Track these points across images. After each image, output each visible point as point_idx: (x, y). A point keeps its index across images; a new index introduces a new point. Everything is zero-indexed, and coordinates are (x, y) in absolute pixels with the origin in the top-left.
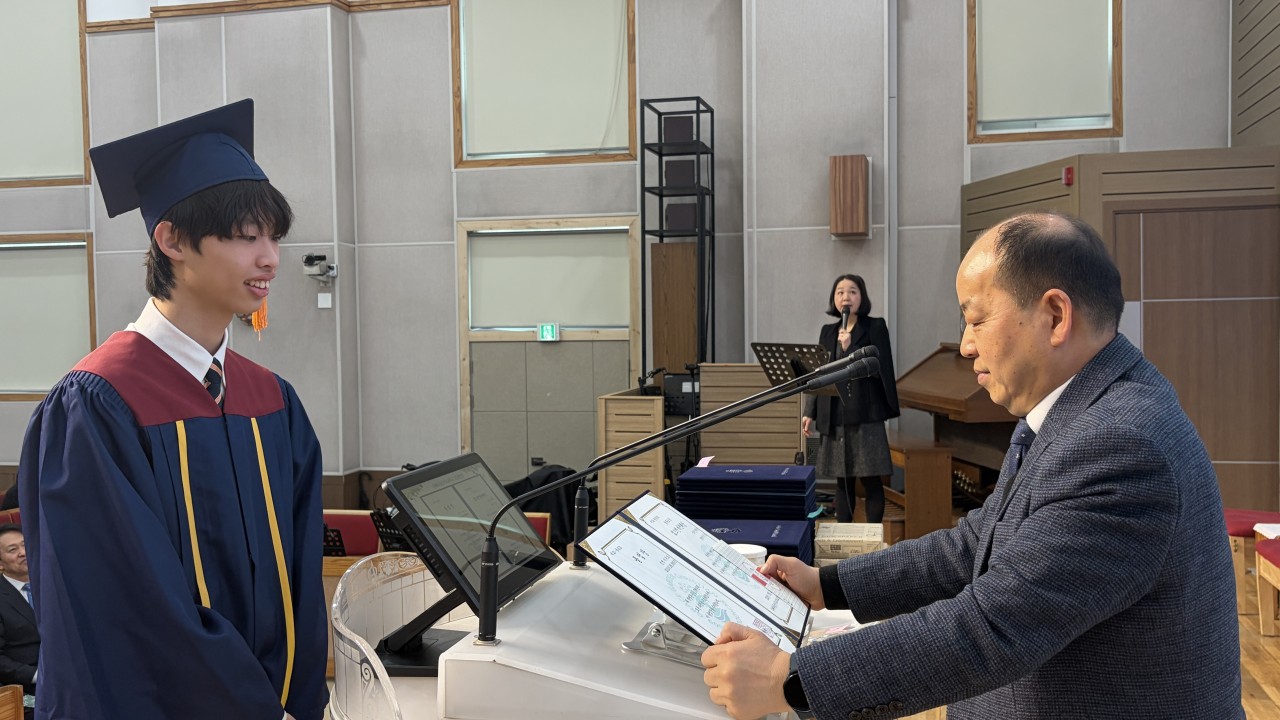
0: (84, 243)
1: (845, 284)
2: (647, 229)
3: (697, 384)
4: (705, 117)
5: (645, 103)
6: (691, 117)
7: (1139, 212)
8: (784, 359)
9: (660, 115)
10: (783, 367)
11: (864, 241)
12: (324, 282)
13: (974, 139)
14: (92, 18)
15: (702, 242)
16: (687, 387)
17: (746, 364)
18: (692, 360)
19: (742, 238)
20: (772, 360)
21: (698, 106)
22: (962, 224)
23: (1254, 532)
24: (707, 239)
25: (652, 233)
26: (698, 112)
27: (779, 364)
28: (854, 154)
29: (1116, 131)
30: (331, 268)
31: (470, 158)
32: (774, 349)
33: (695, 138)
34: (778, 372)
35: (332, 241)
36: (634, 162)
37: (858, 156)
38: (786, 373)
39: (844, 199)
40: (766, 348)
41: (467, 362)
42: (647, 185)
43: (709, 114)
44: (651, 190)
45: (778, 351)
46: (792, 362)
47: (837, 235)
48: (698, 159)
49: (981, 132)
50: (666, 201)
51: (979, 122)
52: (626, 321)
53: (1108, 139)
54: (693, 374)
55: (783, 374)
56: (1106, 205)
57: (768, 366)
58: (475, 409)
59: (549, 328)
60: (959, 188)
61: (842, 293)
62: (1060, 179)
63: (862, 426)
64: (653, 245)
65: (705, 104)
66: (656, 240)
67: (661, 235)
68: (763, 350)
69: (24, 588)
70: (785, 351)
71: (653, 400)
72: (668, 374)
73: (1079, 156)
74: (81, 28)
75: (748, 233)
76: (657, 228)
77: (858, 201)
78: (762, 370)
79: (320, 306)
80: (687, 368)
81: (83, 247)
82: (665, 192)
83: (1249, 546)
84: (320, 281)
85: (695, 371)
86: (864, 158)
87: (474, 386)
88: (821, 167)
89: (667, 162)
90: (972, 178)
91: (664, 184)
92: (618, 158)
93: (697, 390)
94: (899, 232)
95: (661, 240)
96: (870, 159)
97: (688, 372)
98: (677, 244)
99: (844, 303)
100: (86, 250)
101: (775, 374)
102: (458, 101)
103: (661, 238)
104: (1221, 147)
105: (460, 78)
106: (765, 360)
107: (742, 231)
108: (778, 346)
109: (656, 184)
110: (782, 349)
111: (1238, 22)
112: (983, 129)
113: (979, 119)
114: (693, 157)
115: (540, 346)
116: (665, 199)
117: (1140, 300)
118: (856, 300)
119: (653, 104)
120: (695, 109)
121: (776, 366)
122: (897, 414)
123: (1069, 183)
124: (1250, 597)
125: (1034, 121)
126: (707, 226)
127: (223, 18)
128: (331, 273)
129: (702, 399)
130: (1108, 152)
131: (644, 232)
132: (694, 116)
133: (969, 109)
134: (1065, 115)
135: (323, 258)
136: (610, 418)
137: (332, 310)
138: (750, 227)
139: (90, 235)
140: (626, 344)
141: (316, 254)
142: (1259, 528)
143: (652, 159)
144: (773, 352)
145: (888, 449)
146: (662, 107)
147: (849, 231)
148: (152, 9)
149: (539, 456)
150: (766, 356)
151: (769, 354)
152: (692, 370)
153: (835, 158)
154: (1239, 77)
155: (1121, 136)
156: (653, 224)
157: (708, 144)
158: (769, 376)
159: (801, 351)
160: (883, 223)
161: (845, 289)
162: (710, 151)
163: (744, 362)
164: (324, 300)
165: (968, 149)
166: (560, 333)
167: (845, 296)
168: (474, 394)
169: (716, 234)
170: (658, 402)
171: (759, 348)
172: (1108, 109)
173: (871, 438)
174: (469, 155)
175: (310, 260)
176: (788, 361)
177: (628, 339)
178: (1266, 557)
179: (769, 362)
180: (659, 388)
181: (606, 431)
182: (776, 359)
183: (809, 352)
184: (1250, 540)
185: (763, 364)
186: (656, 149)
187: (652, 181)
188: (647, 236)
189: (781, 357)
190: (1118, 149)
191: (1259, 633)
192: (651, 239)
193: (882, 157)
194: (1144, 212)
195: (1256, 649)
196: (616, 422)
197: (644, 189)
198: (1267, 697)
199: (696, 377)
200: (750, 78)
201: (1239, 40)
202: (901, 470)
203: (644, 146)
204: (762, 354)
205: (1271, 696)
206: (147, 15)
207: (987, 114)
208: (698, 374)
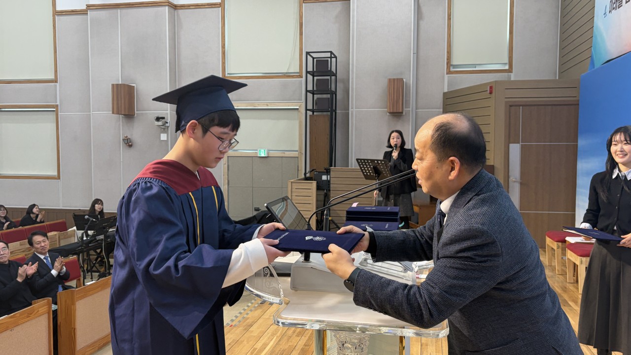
0: (54, 109)
1: (395, 134)
2: (308, 108)
3: (329, 176)
4: (334, 60)
5: (308, 53)
6: (328, 60)
7: (520, 106)
8: (370, 166)
9: (313, 58)
10: (369, 169)
11: (401, 115)
12: (164, 129)
13: (449, 72)
14: (59, 8)
15: (332, 115)
16: (324, 178)
17: (349, 168)
18: (327, 166)
19: (349, 113)
20: (365, 166)
21: (331, 55)
22: (443, 109)
23: (566, 240)
24: (334, 113)
25: (309, 110)
26: (331, 58)
27: (368, 168)
28: (398, 78)
29: (510, 70)
30: (167, 123)
31: (228, 75)
32: (366, 161)
33: (329, 69)
34: (367, 171)
35: (167, 111)
36: (302, 79)
37: (400, 79)
38: (371, 172)
39: (394, 97)
40: (363, 161)
41: (226, 165)
42: (308, 89)
43: (335, 59)
44: (309, 91)
45: (368, 162)
46: (374, 167)
47: (390, 113)
48: (331, 78)
49: (452, 69)
50: (316, 96)
51: (452, 65)
52: (297, 149)
53: (507, 74)
54: (328, 172)
55: (369, 172)
56: (506, 102)
57: (363, 169)
58: (230, 186)
59: (263, 151)
60: (442, 94)
61: (394, 139)
62: (487, 91)
63: (402, 195)
64: (310, 115)
65: (334, 55)
66: (311, 113)
67: (313, 111)
68: (361, 162)
69: (44, 258)
70: (371, 163)
71: (312, 183)
72: (316, 172)
73: (496, 81)
74: (53, 13)
75: (352, 111)
76: (311, 108)
77: (399, 98)
78: (360, 170)
79: (162, 139)
80: (325, 169)
81: (54, 111)
82: (315, 93)
83: (563, 246)
84: (162, 128)
85: (328, 171)
86: (402, 79)
87: (229, 175)
88: (384, 83)
89: (317, 80)
90: (448, 89)
91: (315, 89)
92: (295, 77)
93: (329, 179)
94: (416, 112)
95: (313, 114)
96: (404, 80)
97: (325, 171)
98: (321, 115)
99: (395, 143)
100: (55, 113)
101: (366, 172)
102: (224, 49)
103: (313, 112)
104: (553, 78)
105: (225, 40)
106: (362, 166)
107: (349, 110)
108: (368, 160)
109: (311, 89)
110: (369, 161)
111: (563, 25)
112: (453, 68)
113: (452, 64)
114: (329, 77)
115: (259, 159)
116: (315, 95)
117: (519, 143)
118: (399, 141)
119: (311, 54)
120: (329, 56)
121: (366, 169)
122: (416, 190)
123: (491, 93)
124: (563, 268)
125: (475, 65)
126: (334, 108)
127: (119, 10)
128: (167, 125)
129: (331, 183)
130: (506, 79)
131: (306, 110)
132: (329, 59)
133: (447, 59)
134: (489, 63)
135: (163, 118)
136: (294, 190)
137: (166, 141)
138: (352, 108)
139: (57, 106)
140: (297, 159)
141: (160, 116)
142: (568, 239)
143: (310, 77)
144: (365, 163)
145: (412, 205)
146: (314, 55)
147: (395, 111)
148: (87, 6)
149: (257, 207)
150: (362, 164)
151: (364, 164)
152: (327, 170)
153: (390, 79)
154: (562, 49)
155: (512, 72)
156: (310, 107)
157: (335, 72)
158: (363, 173)
159: (378, 162)
160: (409, 108)
161: (395, 137)
162: (335, 75)
163: (348, 167)
164: (164, 137)
165: (446, 76)
166: (268, 153)
167: (395, 140)
168: (229, 179)
169: (337, 111)
170: (314, 183)
171: (359, 161)
172: (506, 60)
173: (405, 200)
174: (228, 74)
175: (158, 119)
176: (372, 167)
177: (297, 156)
178: (570, 250)
179: (363, 167)
180: (312, 178)
181: (291, 196)
182: (367, 165)
183: (381, 163)
184: (564, 244)
185: (361, 168)
186: (312, 73)
187: (310, 88)
188: (308, 112)
189: (369, 165)
190: (510, 78)
191: (567, 282)
192: (309, 113)
193: (410, 80)
194: (522, 106)
195: (566, 288)
196: (296, 192)
197: (307, 91)
198: (570, 306)
199: (328, 173)
200: (353, 43)
201: (562, 33)
202: (418, 214)
203: (307, 72)
204: (360, 163)
205: (572, 305)
206: (84, 7)
207: (455, 61)
208: (330, 172)
